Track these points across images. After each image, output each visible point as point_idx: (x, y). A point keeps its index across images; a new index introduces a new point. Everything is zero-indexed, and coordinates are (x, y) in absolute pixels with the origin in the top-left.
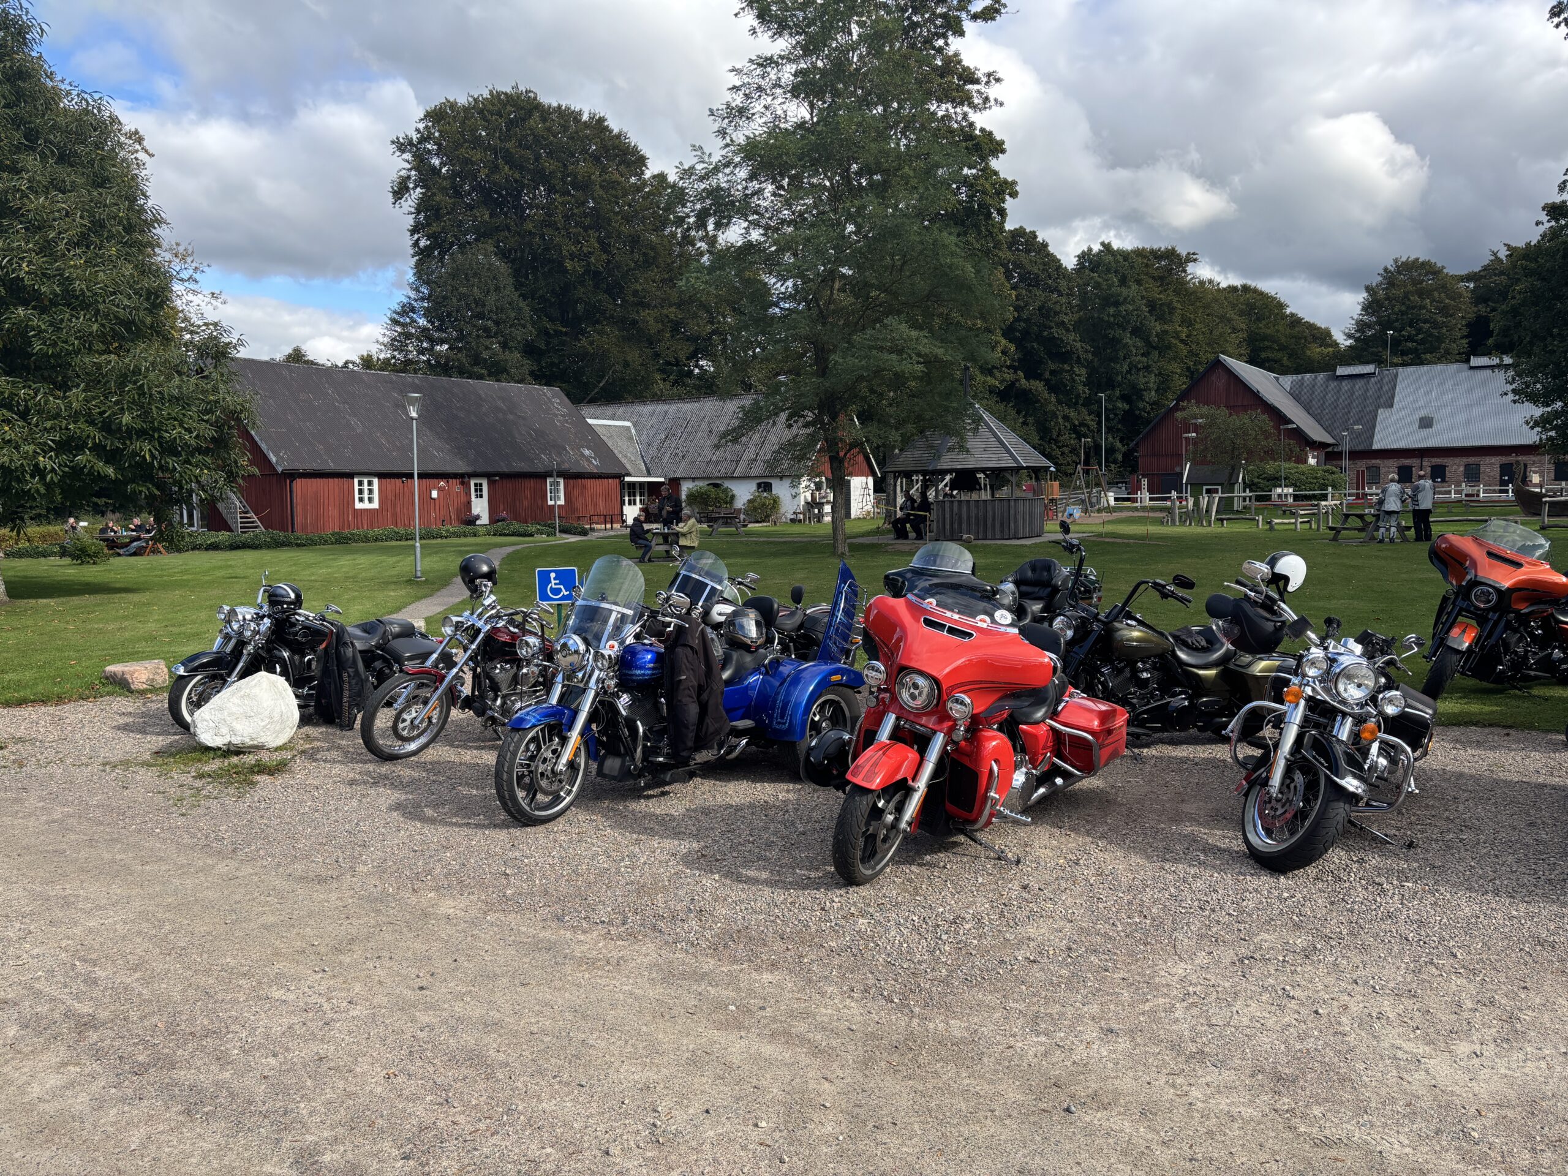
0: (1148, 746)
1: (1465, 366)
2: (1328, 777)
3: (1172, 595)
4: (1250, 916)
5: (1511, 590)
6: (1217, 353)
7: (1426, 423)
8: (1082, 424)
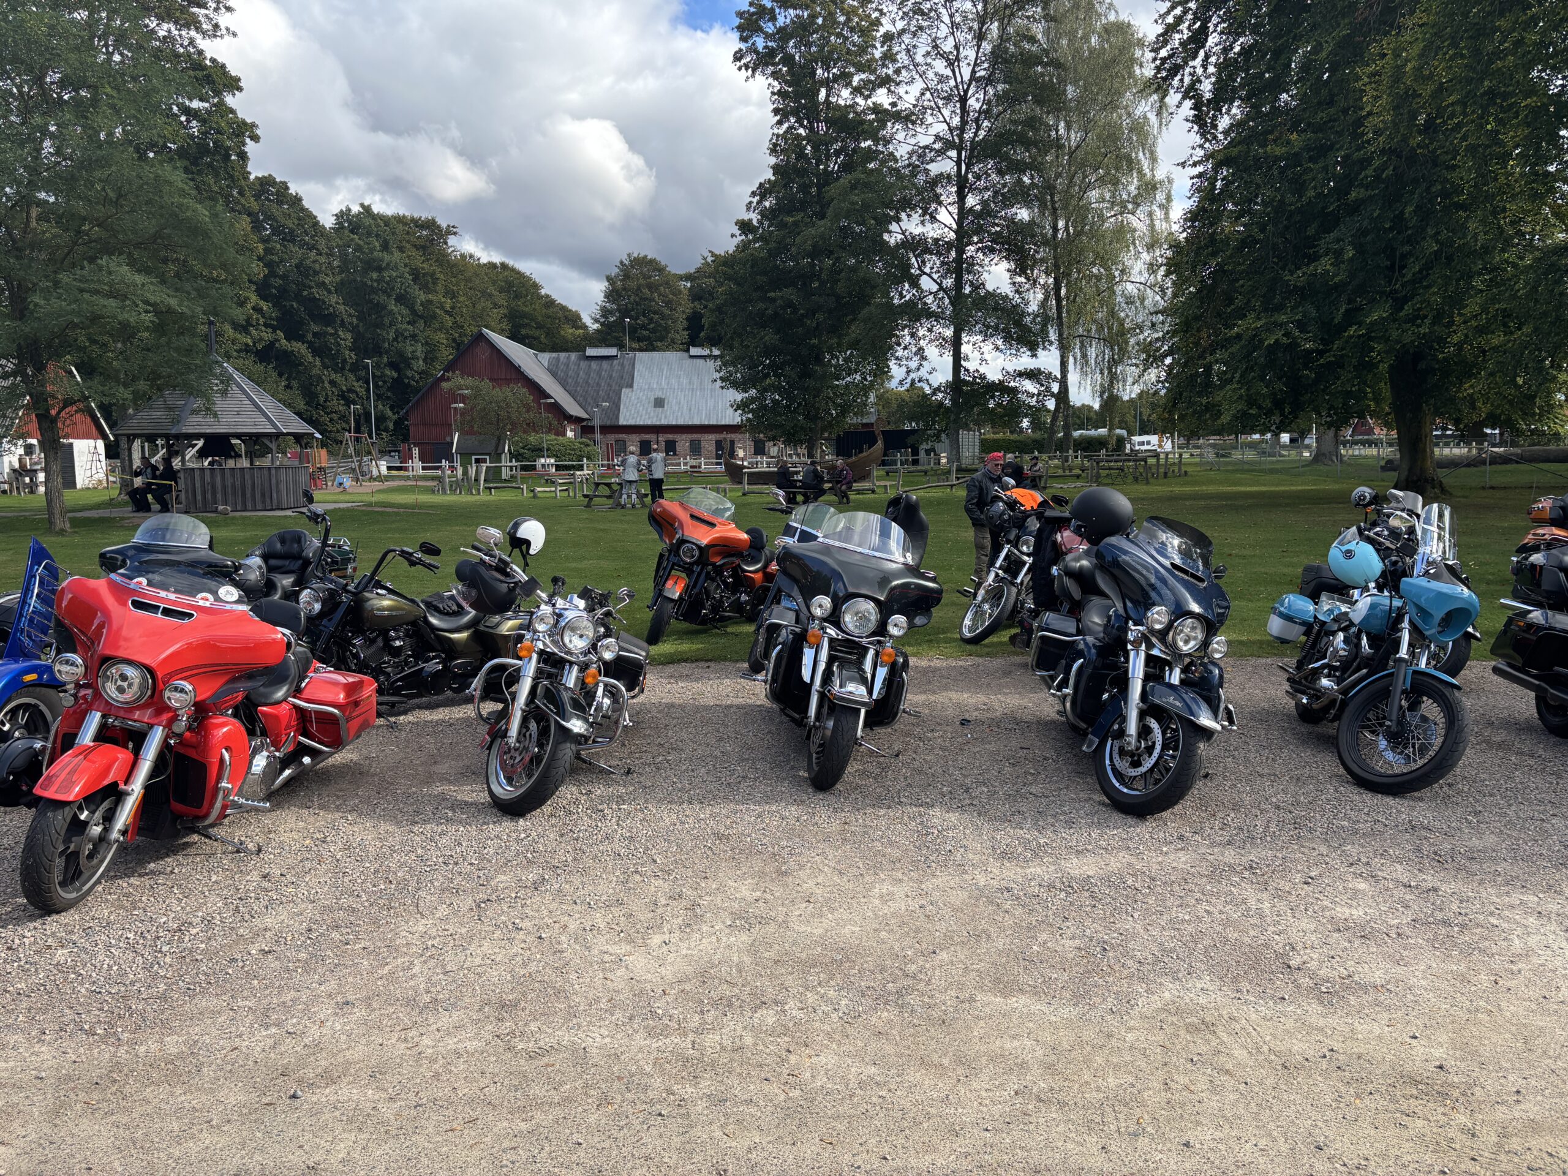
0: (405, 713)
1: (686, 355)
2: (557, 722)
3: (420, 562)
4: (489, 861)
5: (710, 546)
6: (479, 326)
7: (659, 403)
8: (350, 390)
